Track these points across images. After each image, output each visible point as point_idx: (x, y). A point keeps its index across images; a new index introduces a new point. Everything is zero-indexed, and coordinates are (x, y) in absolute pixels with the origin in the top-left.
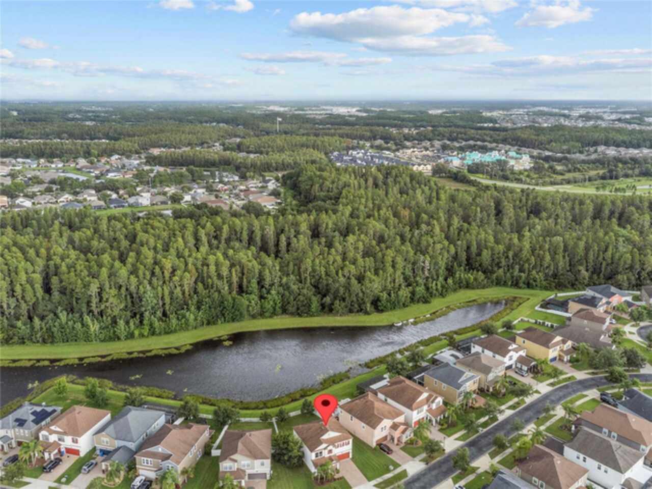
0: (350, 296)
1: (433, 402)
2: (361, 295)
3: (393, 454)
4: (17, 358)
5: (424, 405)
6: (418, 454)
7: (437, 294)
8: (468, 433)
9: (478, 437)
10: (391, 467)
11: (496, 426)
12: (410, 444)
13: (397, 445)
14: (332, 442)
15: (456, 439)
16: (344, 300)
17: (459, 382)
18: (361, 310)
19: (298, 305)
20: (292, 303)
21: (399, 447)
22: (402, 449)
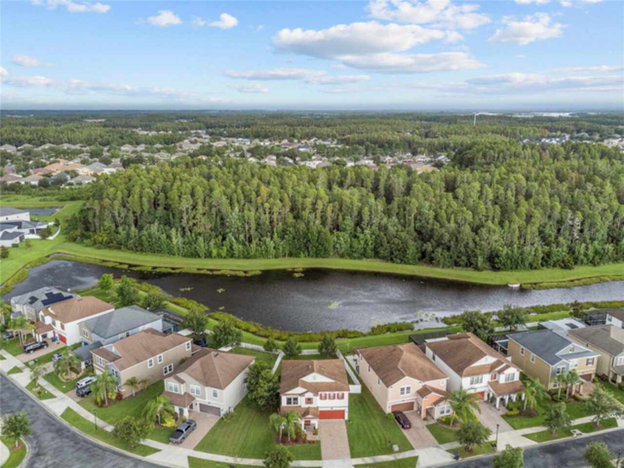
0: (456, 246)
1: (500, 372)
2: (471, 245)
3: (411, 430)
4: (107, 259)
5: (486, 373)
6: (449, 441)
7: (585, 261)
8: (550, 432)
9: (566, 443)
10: (396, 448)
11: (609, 434)
12: (444, 423)
13: (425, 419)
14: (315, 389)
15: (526, 436)
16: (449, 249)
17: (557, 354)
18: (470, 264)
19: (391, 248)
20: (385, 244)
21: (425, 423)
22: (430, 427)
